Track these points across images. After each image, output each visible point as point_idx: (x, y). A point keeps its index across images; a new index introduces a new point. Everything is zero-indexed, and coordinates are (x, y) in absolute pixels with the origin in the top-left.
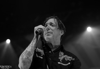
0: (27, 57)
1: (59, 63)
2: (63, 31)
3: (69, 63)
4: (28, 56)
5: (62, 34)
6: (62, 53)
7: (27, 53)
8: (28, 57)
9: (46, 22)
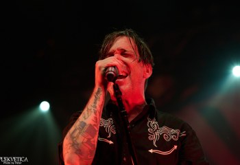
0: (86, 140)
1: (151, 151)
2: (150, 66)
3: (176, 147)
4: (90, 137)
5: (149, 75)
6: (154, 123)
7: (85, 129)
8: (89, 140)
9: (111, 46)
